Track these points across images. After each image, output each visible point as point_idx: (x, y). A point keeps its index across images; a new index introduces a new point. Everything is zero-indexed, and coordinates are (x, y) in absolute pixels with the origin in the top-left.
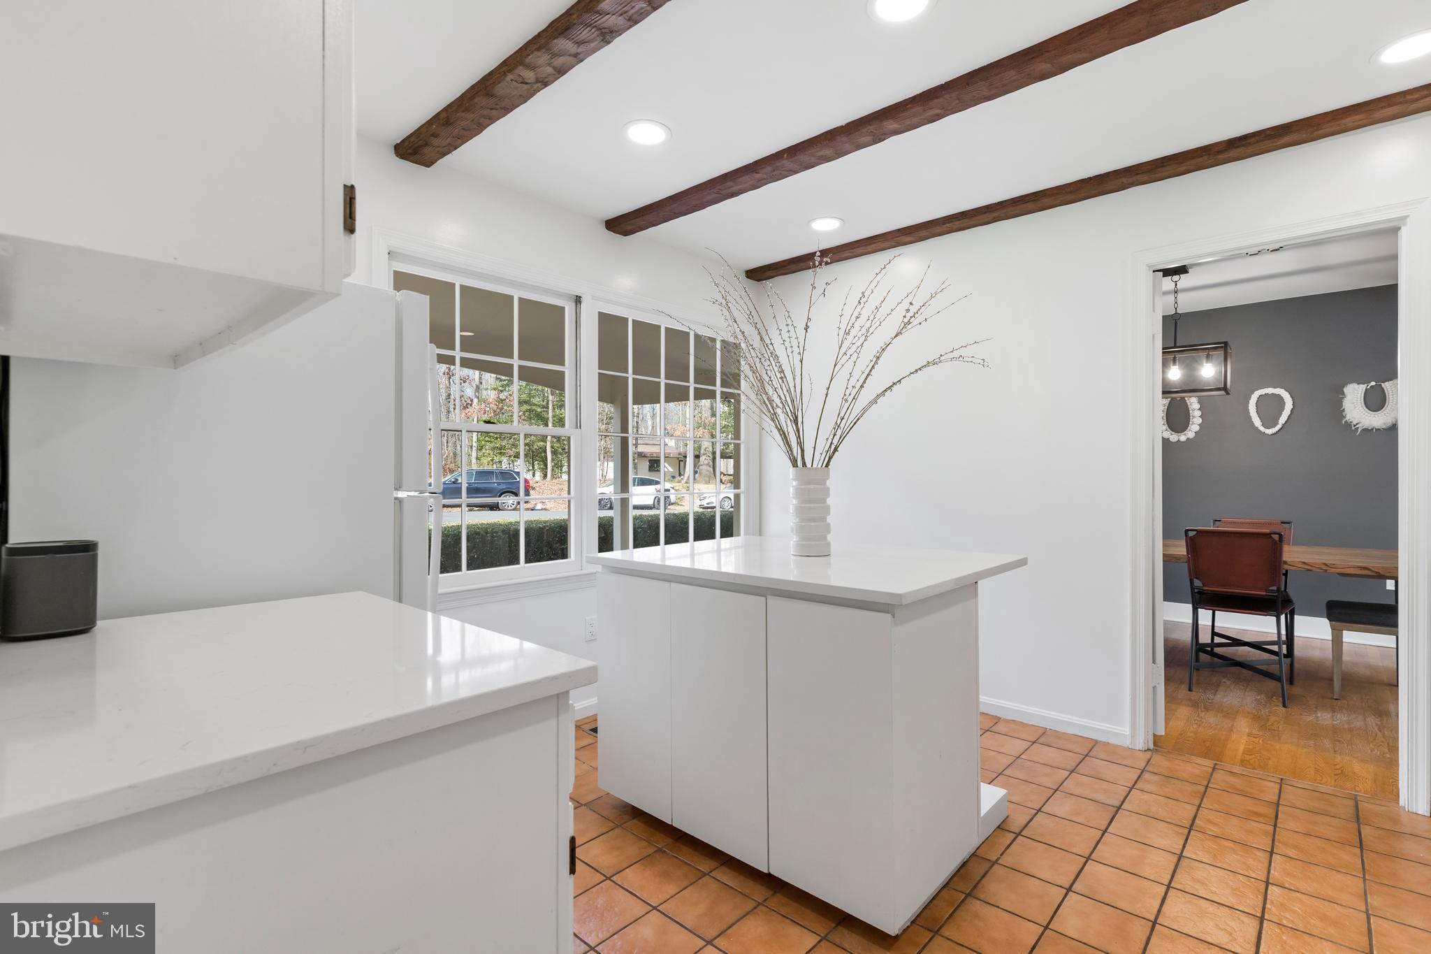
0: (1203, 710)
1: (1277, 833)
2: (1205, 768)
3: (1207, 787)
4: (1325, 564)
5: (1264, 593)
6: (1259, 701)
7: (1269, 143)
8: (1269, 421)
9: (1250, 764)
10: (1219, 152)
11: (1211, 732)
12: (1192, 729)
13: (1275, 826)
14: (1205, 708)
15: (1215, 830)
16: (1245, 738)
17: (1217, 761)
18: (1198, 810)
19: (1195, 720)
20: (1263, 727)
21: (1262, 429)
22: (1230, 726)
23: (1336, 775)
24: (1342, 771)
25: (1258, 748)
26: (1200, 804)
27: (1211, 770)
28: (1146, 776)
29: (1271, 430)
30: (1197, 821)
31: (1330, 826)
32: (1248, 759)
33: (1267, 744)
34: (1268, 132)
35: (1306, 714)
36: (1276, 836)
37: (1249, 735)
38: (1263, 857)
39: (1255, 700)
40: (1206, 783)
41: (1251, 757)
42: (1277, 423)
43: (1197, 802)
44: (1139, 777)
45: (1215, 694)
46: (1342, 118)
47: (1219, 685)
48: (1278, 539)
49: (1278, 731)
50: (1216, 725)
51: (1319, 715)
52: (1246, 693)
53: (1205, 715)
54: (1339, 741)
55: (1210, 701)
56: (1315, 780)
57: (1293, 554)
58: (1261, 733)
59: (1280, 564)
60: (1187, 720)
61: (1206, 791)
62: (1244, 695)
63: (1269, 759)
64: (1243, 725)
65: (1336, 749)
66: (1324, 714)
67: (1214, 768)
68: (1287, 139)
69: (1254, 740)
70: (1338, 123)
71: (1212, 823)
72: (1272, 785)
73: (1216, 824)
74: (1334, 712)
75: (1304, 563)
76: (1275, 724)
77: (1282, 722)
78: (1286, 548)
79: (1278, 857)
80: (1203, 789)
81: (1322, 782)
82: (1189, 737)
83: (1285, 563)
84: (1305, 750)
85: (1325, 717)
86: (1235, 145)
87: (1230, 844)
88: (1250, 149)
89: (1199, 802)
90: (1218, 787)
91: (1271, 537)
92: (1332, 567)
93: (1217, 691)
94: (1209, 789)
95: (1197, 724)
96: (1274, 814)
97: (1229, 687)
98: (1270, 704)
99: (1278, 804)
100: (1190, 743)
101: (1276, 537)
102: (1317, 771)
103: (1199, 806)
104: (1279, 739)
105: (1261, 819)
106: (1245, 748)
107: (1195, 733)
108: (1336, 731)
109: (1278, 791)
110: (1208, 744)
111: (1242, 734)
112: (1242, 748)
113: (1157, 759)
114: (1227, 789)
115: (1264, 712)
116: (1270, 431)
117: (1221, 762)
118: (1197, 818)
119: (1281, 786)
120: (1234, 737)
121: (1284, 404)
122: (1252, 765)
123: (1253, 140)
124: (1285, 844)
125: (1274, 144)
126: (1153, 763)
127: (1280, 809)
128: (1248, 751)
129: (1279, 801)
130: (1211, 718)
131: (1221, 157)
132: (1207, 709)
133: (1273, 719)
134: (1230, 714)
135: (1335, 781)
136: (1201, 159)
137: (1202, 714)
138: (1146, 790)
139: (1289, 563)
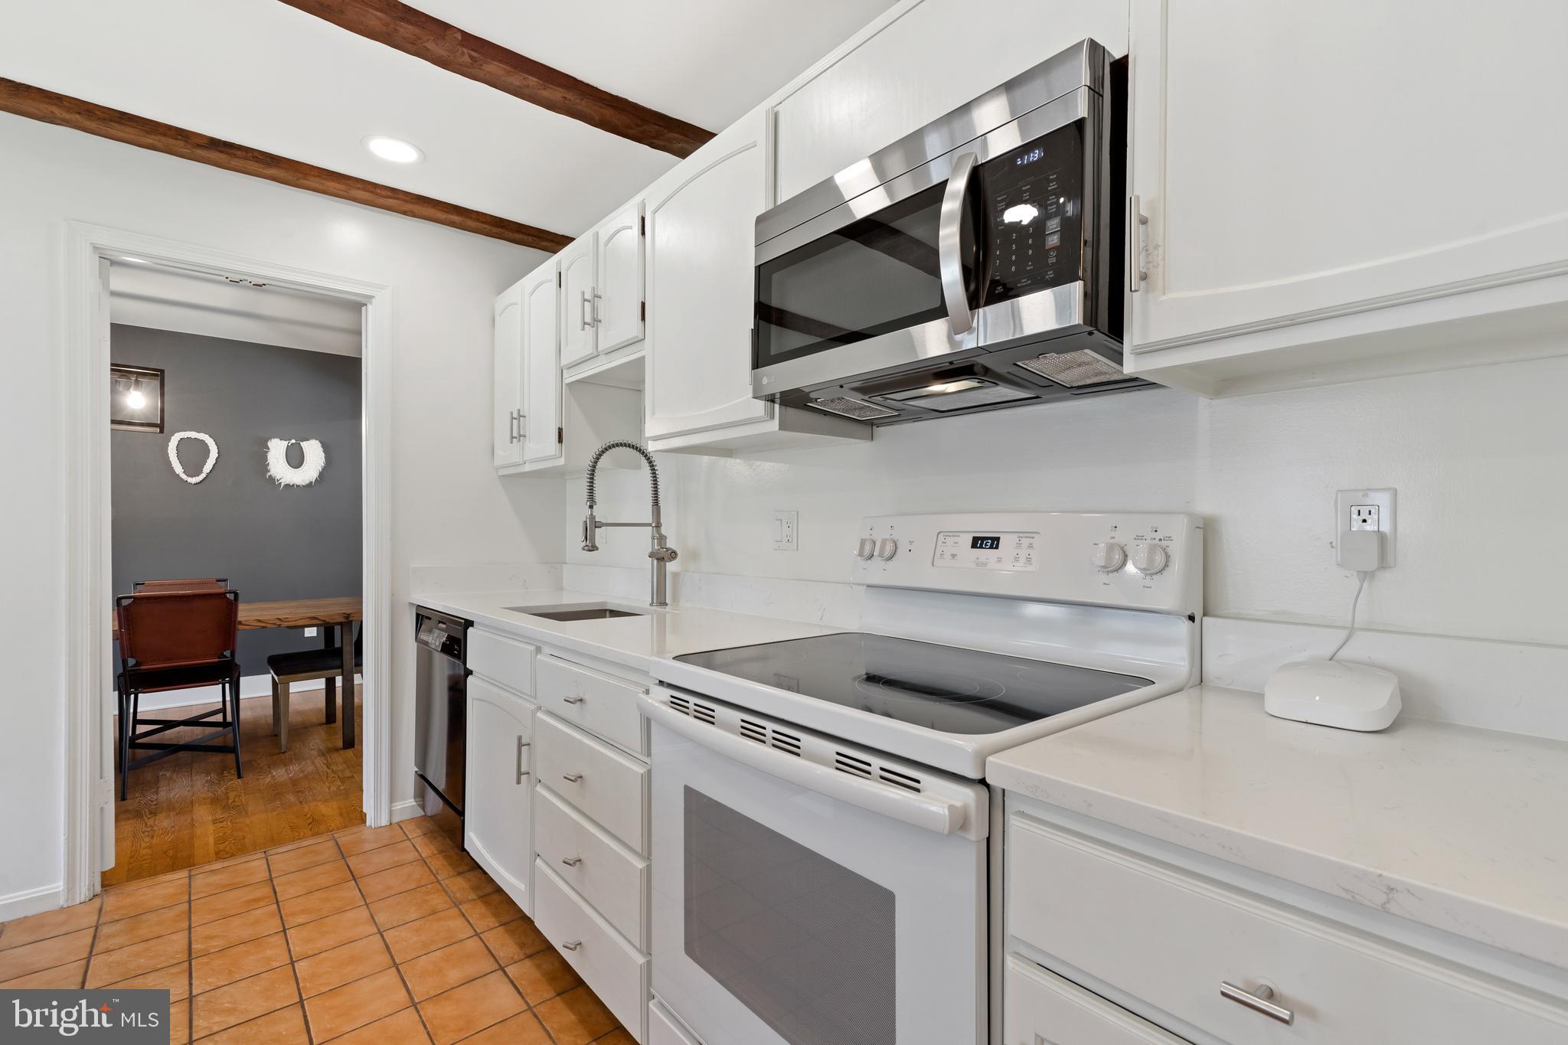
0: (149, 816)
1: (281, 908)
2: (180, 882)
3: (190, 901)
4: (280, 619)
5: (217, 660)
6: (211, 783)
7: (256, 167)
8: (193, 469)
9: (227, 853)
10: (199, 146)
11: (169, 838)
12: (144, 845)
13: (277, 902)
14: (151, 813)
15: (217, 944)
16: (211, 827)
17: (190, 867)
18: (190, 933)
19: (144, 833)
20: (226, 808)
21: (184, 477)
22: (189, 821)
23: (309, 824)
24: (314, 819)
25: (229, 832)
26: (190, 925)
27: (187, 880)
28: (105, 930)
29: (194, 478)
30: (194, 946)
31: (324, 874)
32: (222, 849)
33: (236, 823)
34: (256, 154)
35: (262, 777)
36: (282, 912)
37: (214, 822)
38: (279, 940)
39: (207, 781)
40: (186, 898)
41: (224, 845)
42: (201, 472)
43: (185, 925)
44: (95, 937)
45: (157, 793)
46: (326, 179)
47: (157, 781)
48: (233, 599)
49: (242, 805)
50: (173, 827)
51: (274, 774)
52: (194, 778)
53: (155, 820)
54: (300, 791)
55: (155, 803)
56: (294, 837)
57: (246, 613)
58: (225, 815)
59: (235, 626)
60: (134, 836)
61: (190, 907)
62: (192, 780)
63: (244, 838)
64: (203, 814)
65: (301, 799)
66: (279, 771)
67: (190, 877)
68: (273, 171)
69: (221, 825)
70: (323, 182)
71: (211, 938)
72: (257, 863)
73: (215, 937)
74: (286, 765)
75: (259, 621)
76: (236, 800)
77: (243, 795)
78: (241, 607)
79: (292, 930)
80: (186, 906)
81: (301, 836)
82: (144, 856)
83: (240, 623)
84: (274, 813)
85: (280, 774)
86: (219, 149)
87: (242, 948)
88: (234, 162)
89: (187, 923)
90: (203, 895)
91: (226, 597)
92: (286, 620)
93: (158, 787)
94: (193, 903)
95: (148, 835)
96: (272, 890)
97: (171, 778)
98: (224, 780)
99: (271, 880)
100: (149, 861)
101: (231, 596)
102: (292, 828)
103: (190, 928)
104: (246, 813)
105: (262, 904)
106: (215, 838)
107: (150, 847)
108: (294, 782)
109: (266, 866)
110: (171, 853)
111: (206, 824)
112: (211, 840)
113: (111, 901)
114: (215, 892)
115: (221, 791)
116: (193, 480)
117: (194, 866)
118: (193, 942)
119: (267, 860)
120: (198, 831)
121: (208, 451)
122: (229, 853)
123: (239, 153)
124: (293, 914)
125: (261, 170)
126: (108, 909)
127: (275, 883)
128: (221, 840)
129: (270, 875)
130: (164, 822)
131: (200, 152)
132: (154, 813)
133: (232, 795)
134: (184, 808)
135: (311, 830)
136: (174, 142)
137: (150, 822)
138: (111, 948)
139: (243, 622)
